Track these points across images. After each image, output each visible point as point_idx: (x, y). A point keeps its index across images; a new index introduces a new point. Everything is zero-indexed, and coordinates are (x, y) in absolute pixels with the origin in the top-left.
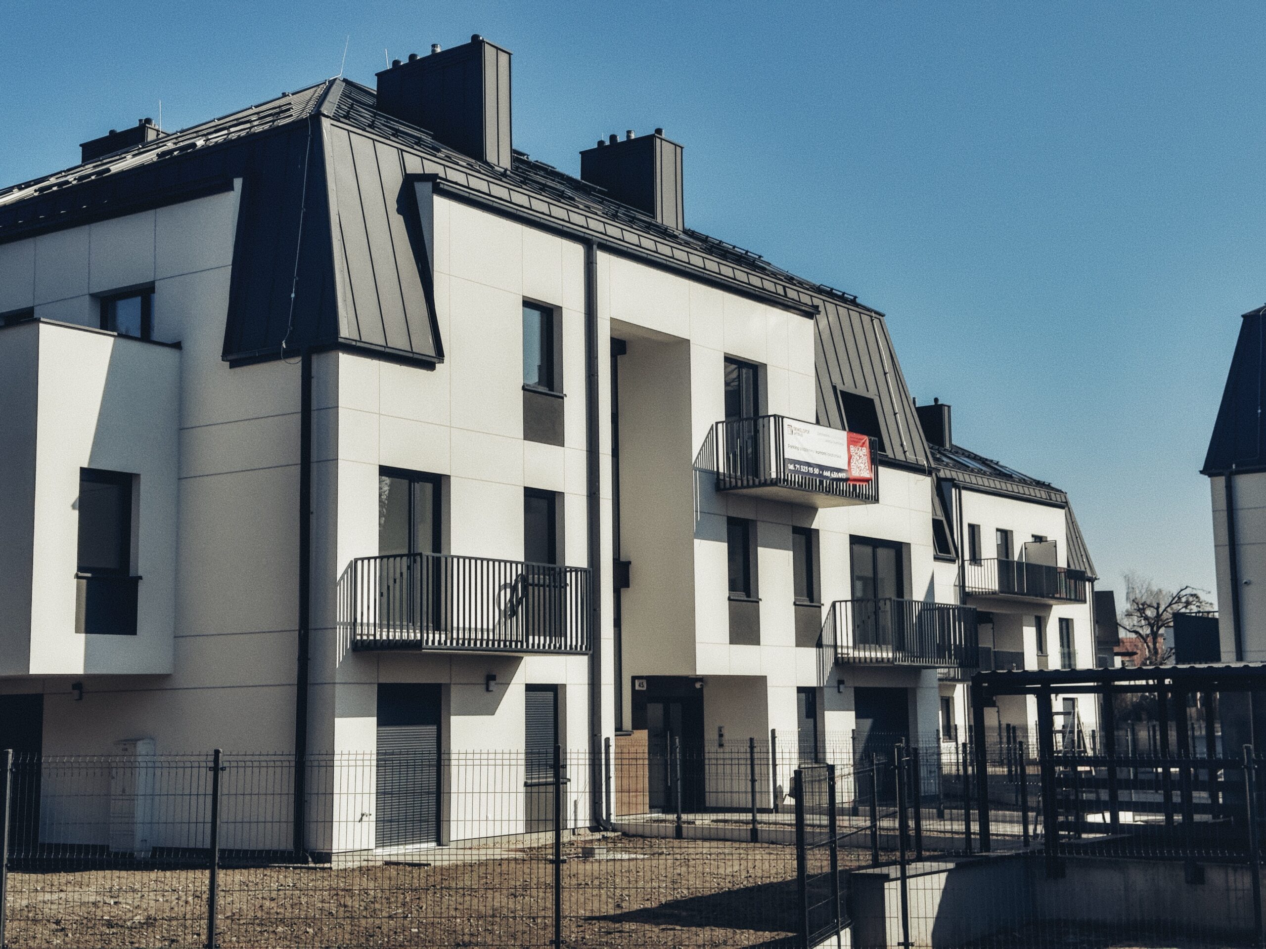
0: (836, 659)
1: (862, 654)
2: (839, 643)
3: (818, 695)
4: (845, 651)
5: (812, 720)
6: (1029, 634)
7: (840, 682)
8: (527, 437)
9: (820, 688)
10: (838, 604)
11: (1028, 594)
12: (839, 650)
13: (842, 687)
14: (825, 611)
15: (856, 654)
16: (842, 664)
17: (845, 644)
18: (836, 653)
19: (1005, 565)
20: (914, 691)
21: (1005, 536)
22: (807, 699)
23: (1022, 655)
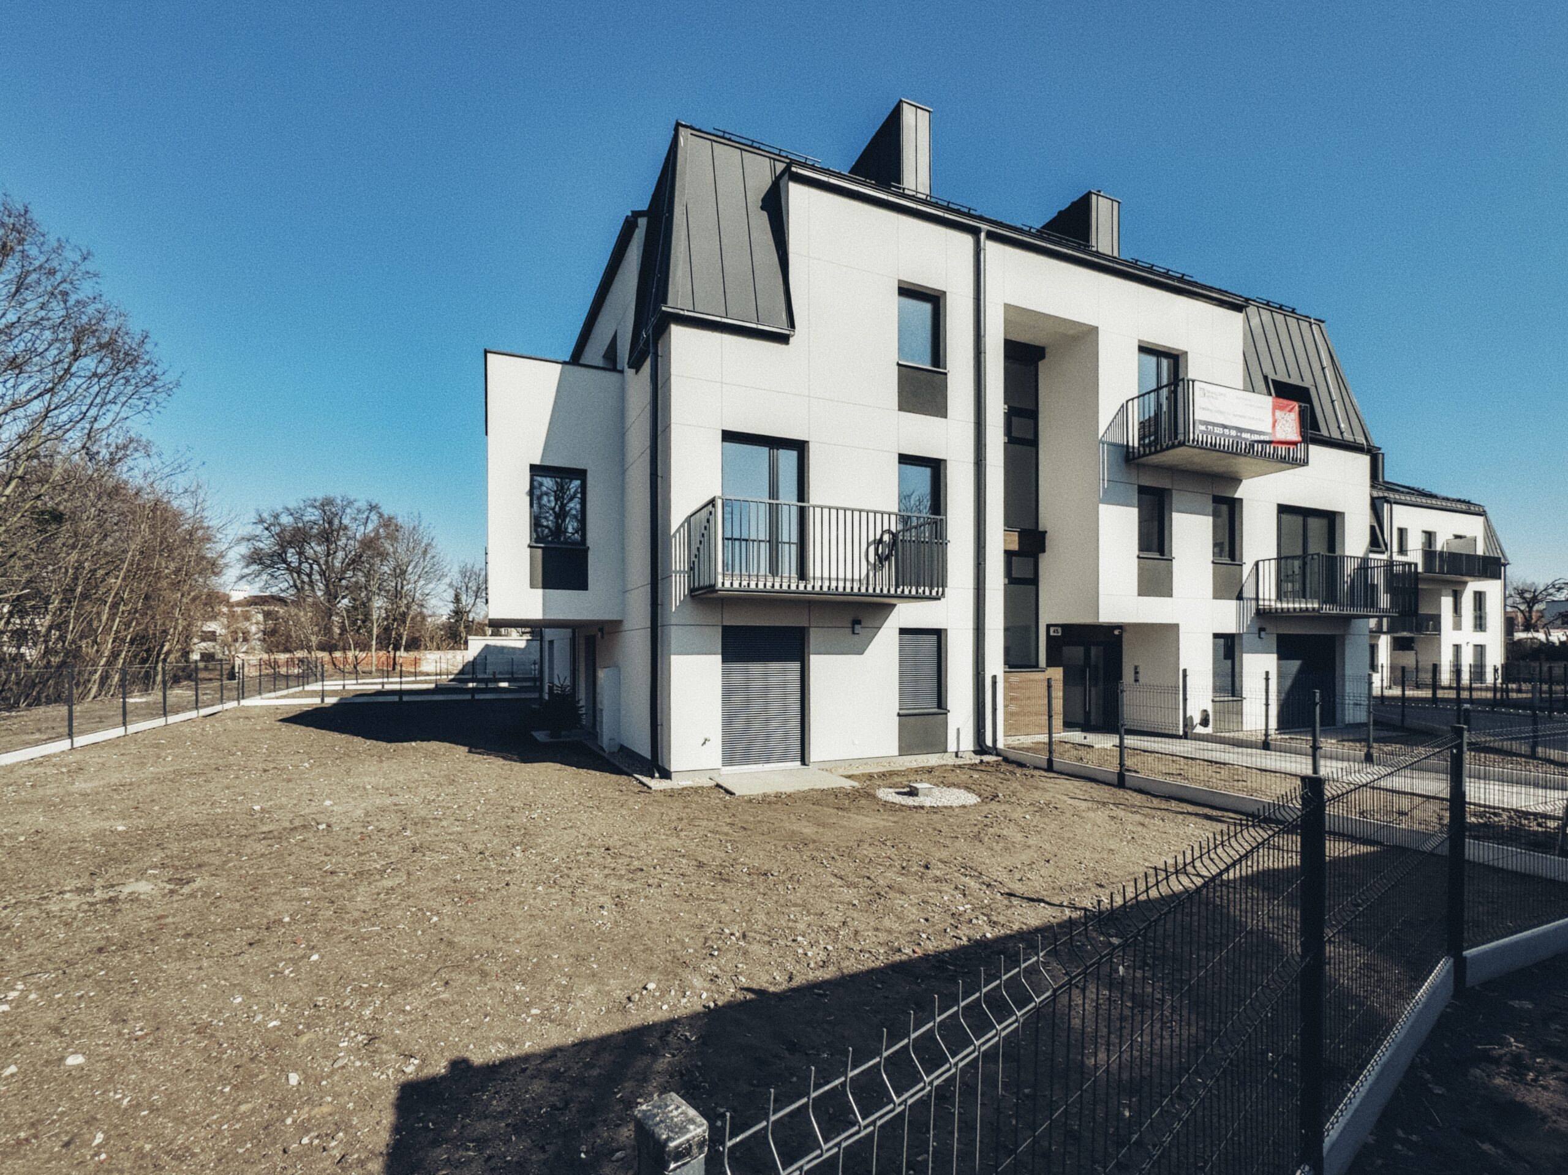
0: (1258, 610)
1: (1285, 605)
2: (1261, 596)
3: (1236, 641)
4: (1267, 603)
5: (1229, 662)
6: (1447, 602)
7: (1261, 630)
8: (901, 408)
9: (1240, 635)
10: (1261, 564)
11: (1449, 573)
12: (1261, 603)
13: (1263, 634)
14: (1247, 569)
15: (1279, 605)
16: (1263, 615)
17: (1267, 597)
18: (1258, 605)
19: (1429, 554)
20: (1343, 637)
21: (1430, 536)
22: (1226, 645)
23: (1439, 616)
